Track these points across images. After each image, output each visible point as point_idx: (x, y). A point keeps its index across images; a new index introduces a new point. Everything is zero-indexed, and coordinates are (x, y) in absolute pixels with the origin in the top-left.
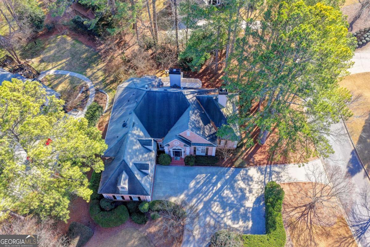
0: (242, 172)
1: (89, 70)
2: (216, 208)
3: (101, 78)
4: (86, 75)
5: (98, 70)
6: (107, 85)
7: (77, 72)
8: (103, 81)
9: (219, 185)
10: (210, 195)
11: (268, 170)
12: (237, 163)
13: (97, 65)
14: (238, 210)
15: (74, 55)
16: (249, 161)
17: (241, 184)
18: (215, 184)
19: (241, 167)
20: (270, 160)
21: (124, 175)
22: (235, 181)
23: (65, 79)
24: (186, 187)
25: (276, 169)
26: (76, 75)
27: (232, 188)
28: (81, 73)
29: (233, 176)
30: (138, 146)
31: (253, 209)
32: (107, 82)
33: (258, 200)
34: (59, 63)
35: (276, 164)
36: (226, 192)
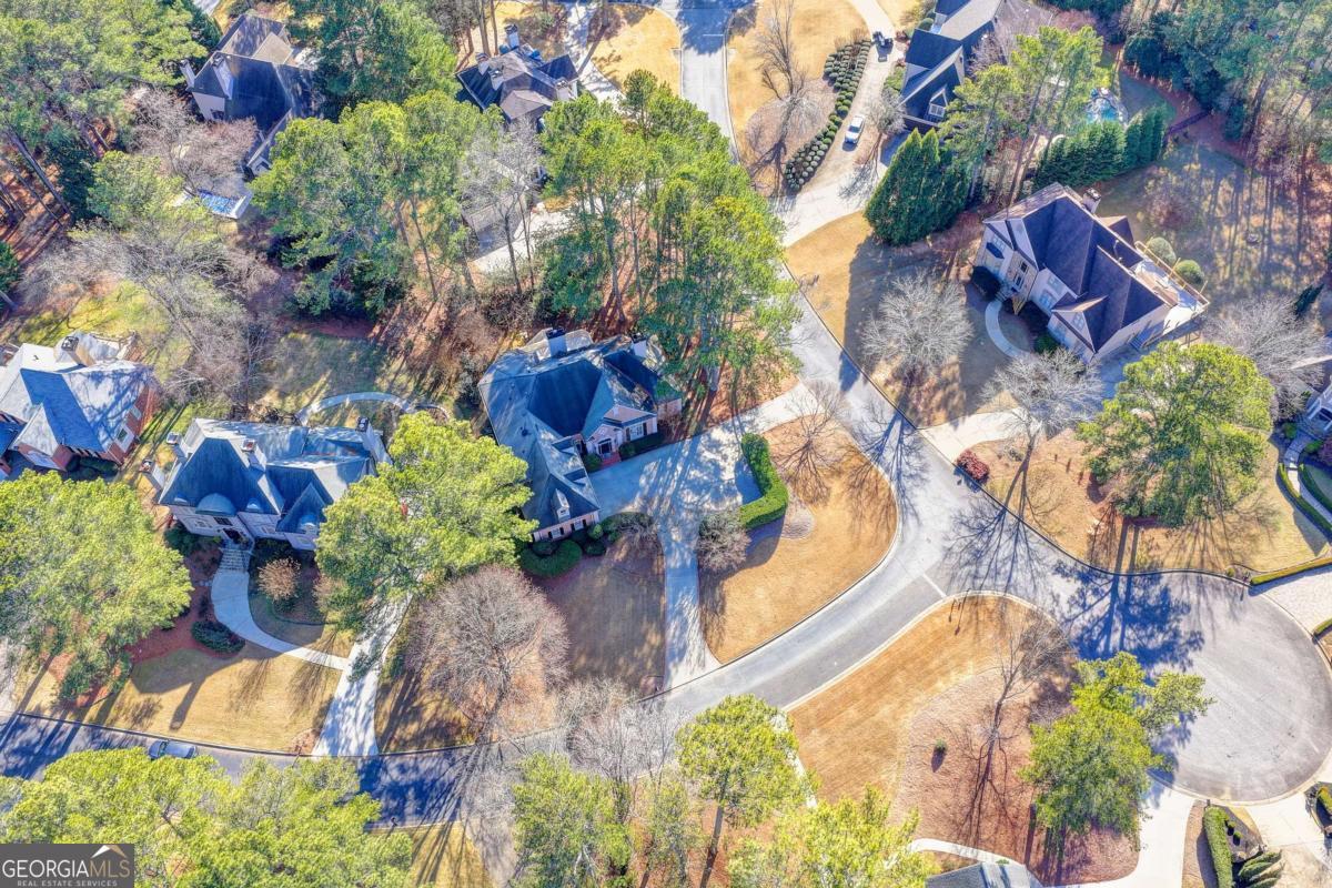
0: (703, 439)
1: (378, 380)
2: (689, 498)
3: (411, 386)
4: (379, 389)
5: (396, 374)
6: (429, 394)
7: (361, 391)
8: (418, 388)
9: (679, 468)
10: (674, 485)
11: (737, 423)
12: (692, 430)
13: (389, 366)
14: (717, 489)
15: (334, 363)
16: (706, 421)
17: (708, 455)
18: (673, 469)
19: (699, 433)
20: (735, 409)
21: (559, 495)
22: (699, 455)
23: (348, 409)
24: (637, 488)
25: (747, 418)
26: (362, 396)
27: (698, 465)
28: (370, 390)
29: (693, 449)
30: (556, 454)
31: (736, 479)
32: (426, 387)
33: (738, 467)
34: (317, 386)
35: (744, 411)
36: (692, 473)
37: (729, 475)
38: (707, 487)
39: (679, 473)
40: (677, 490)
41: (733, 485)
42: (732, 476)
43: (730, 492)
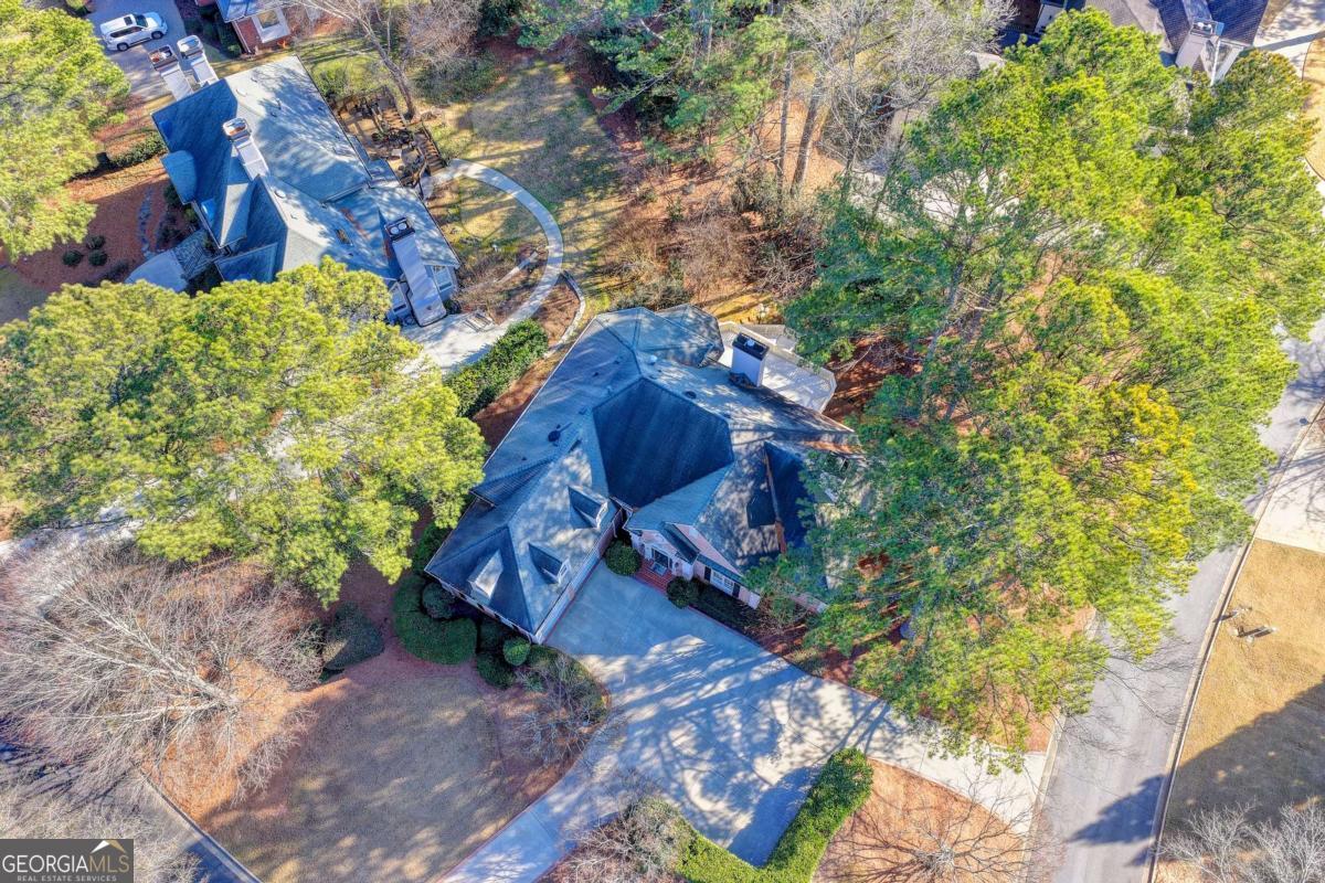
0: (805, 683)
1: (569, 204)
2: (681, 738)
3: (590, 244)
4: (557, 215)
5: (595, 215)
6: (594, 272)
7: (540, 200)
8: (590, 253)
9: (722, 687)
10: (684, 700)
11: (876, 712)
12: (800, 656)
13: (601, 198)
14: (732, 772)
15: (558, 141)
16: (833, 662)
17: (780, 710)
18: (716, 677)
19: (806, 668)
21: (494, 562)
22: (769, 697)
23: (502, 205)
25: (900, 721)
26: (533, 205)
27: (749, 712)
28: (548, 206)
29: (774, 680)
30: (560, 503)
31: (772, 791)
32: (601, 262)
33: (798, 776)
34: (507, 147)
35: (906, 708)
36: (729, 711)
37: (770, 771)
38: (723, 753)
39: (714, 692)
40: (683, 711)
41: (758, 792)
42: (774, 778)
43: (740, 798)
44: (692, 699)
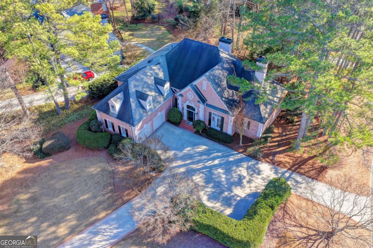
0: (252, 162)
2: (198, 179)
9: (216, 162)
10: (200, 165)
11: (286, 175)
14: (222, 192)
15: (160, 39)
17: (243, 171)
20: (296, 167)
21: (120, 95)
22: (238, 166)
23: (140, 50)
25: (299, 179)
29: (239, 161)
30: (151, 81)
31: (242, 200)
33: (253, 194)
35: (301, 174)
36: (220, 171)
37: (241, 193)
38: (218, 185)
39: (213, 164)
40: (198, 170)
41: (235, 200)
42: (243, 195)
43: (227, 202)
44: (203, 166)
